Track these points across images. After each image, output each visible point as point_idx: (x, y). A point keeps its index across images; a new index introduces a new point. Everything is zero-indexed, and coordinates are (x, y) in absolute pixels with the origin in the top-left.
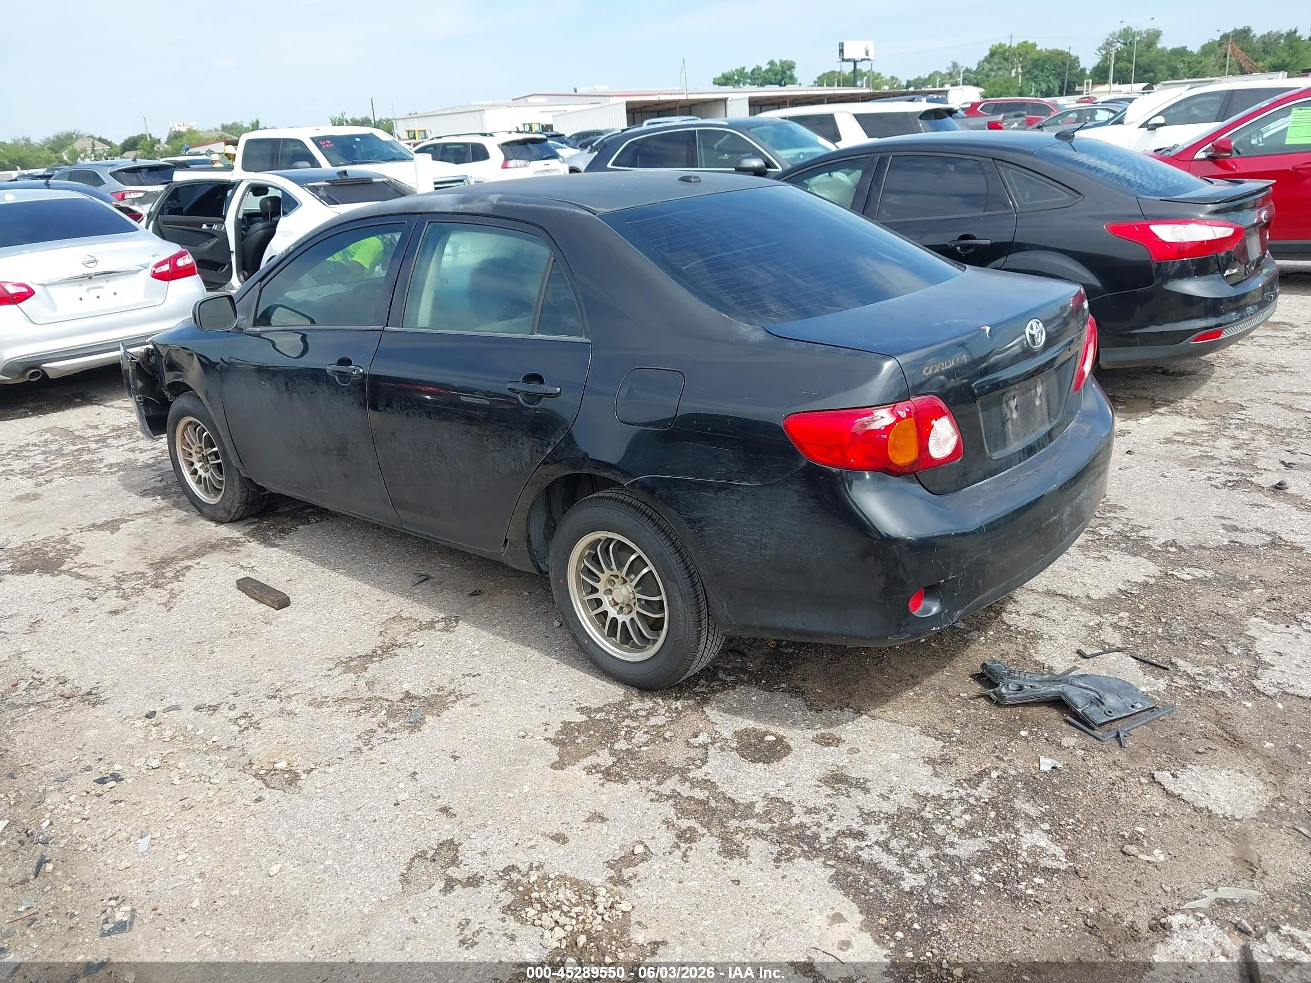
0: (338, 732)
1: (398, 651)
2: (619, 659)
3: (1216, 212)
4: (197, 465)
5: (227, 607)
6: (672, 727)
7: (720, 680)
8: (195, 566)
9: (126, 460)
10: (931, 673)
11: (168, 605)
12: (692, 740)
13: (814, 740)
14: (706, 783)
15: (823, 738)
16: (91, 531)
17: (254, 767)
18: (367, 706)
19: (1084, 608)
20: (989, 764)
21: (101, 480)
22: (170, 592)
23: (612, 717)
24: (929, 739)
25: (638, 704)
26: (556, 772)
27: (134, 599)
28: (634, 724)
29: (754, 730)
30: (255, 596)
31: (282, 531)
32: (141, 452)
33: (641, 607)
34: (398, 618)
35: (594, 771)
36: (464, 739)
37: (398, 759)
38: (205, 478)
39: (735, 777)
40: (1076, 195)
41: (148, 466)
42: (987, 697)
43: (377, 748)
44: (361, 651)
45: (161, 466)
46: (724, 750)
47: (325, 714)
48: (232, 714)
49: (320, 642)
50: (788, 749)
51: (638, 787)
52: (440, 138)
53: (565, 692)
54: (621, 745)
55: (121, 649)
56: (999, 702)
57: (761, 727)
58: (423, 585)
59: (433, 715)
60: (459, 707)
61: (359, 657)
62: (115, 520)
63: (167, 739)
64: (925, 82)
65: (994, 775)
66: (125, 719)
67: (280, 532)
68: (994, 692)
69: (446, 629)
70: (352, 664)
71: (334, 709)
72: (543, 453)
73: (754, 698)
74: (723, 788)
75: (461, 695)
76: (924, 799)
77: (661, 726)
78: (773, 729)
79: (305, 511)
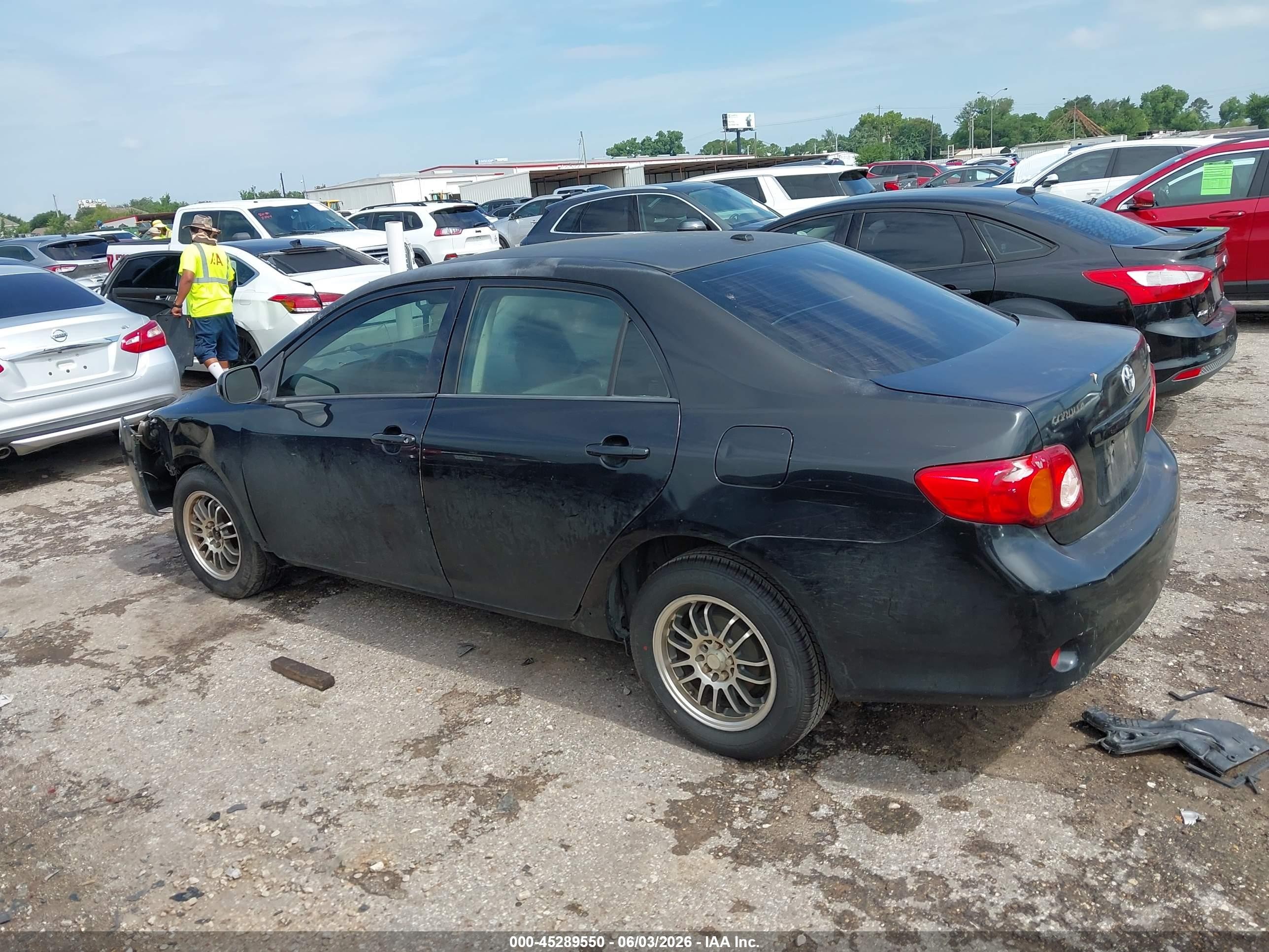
0: (428, 824)
1: (467, 730)
2: (715, 729)
3: (1187, 258)
4: (208, 541)
5: (266, 690)
6: (787, 800)
7: (818, 745)
8: (219, 647)
9: (112, 537)
10: (1029, 725)
11: (201, 690)
12: (813, 814)
13: (941, 804)
14: (843, 860)
15: (948, 801)
16: (94, 614)
17: (347, 870)
18: (452, 792)
19: (1156, 648)
20: (1130, 821)
21: (92, 559)
22: (199, 678)
23: (719, 793)
24: (1057, 796)
25: (743, 777)
26: (680, 857)
27: (162, 686)
28: (746, 799)
29: (874, 798)
30: (294, 677)
31: (303, 605)
32: (127, 528)
33: (741, 672)
34: (454, 693)
35: (720, 854)
36: (568, 825)
37: (504, 852)
38: (217, 554)
39: (875, 852)
40: (1051, 245)
41: (138, 542)
42: (1099, 747)
43: (477, 840)
44: (427, 732)
45: (152, 541)
46: (850, 822)
47: (408, 805)
48: (304, 811)
49: (379, 724)
50: (916, 818)
51: (774, 870)
52: (372, 208)
53: (659, 766)
54: (739, 823)
55: (162, 743)
56: (1113, 752)
57: (880, 794)
58: (470, 656)
59: (526, 800)
60: (551, 789)
61: (426, 738)
62: (118, 602)
63: (240, 844)
64: (803, 149)
65: (1142, 832)
66: (187, 823)
67: (301, 606)
68: (1105, 741)
69: (510, 703)
70: (421, 746)
71: (417, 799)
72: (629, 516)
73: (862, 763)
74: (866, 864)
75: (548, 775)
76: (1080, 863)
77: (775, 800)
78: (893, 796)
79: (321, 583)
